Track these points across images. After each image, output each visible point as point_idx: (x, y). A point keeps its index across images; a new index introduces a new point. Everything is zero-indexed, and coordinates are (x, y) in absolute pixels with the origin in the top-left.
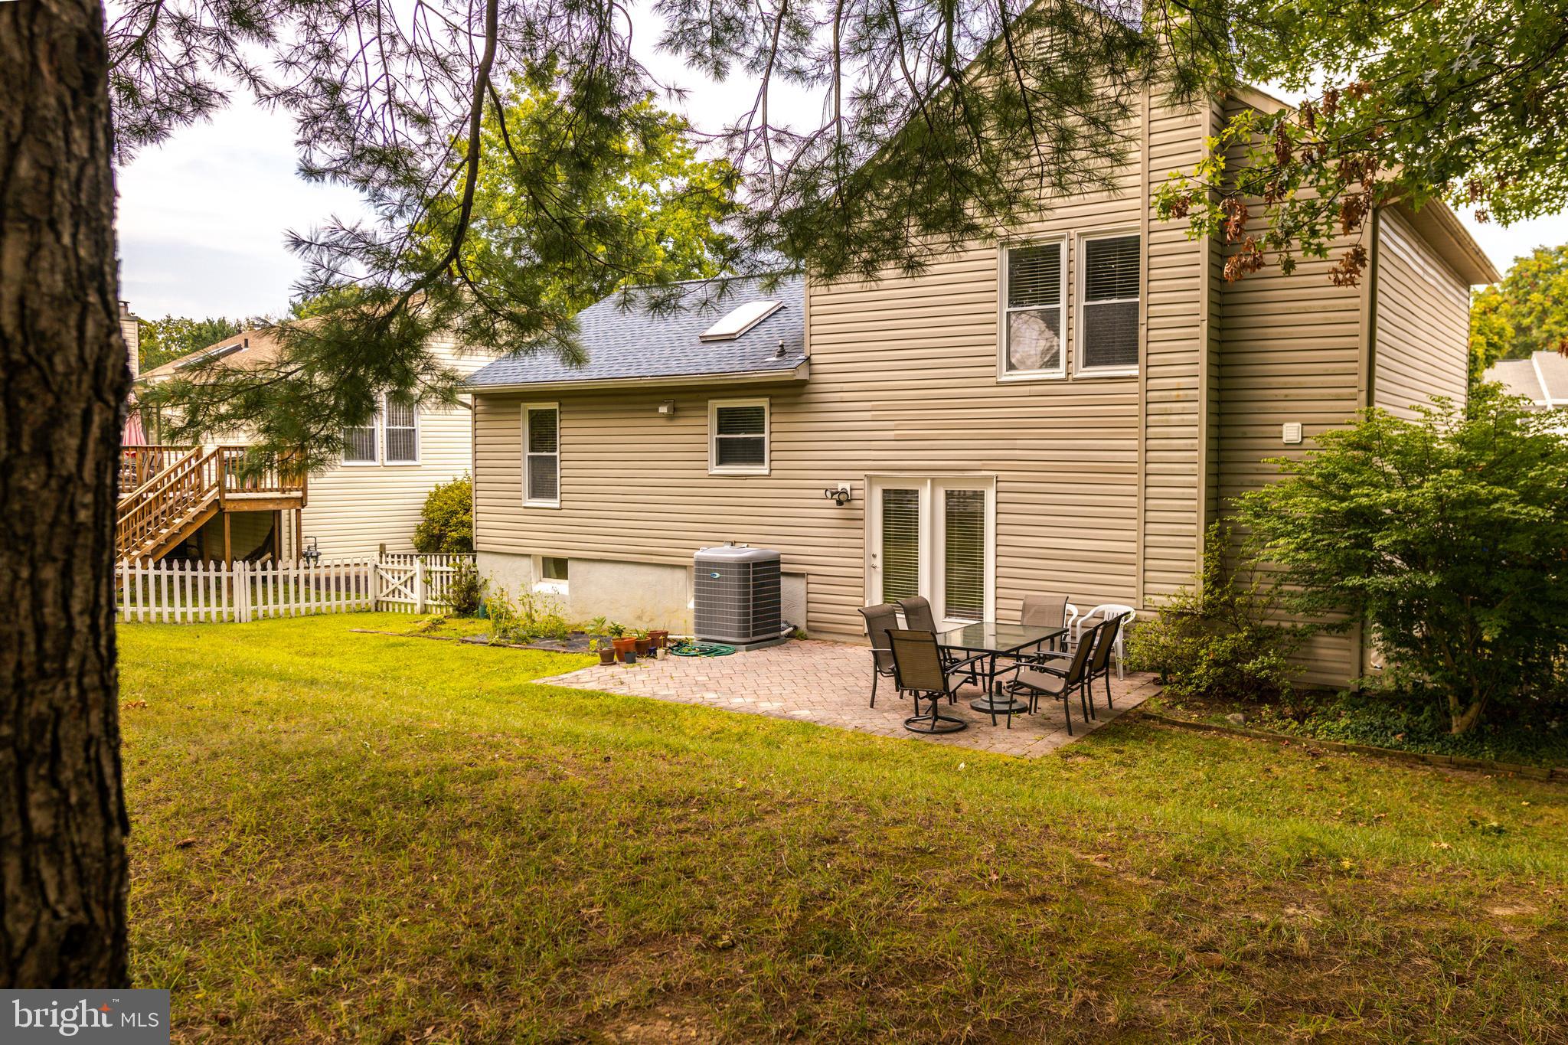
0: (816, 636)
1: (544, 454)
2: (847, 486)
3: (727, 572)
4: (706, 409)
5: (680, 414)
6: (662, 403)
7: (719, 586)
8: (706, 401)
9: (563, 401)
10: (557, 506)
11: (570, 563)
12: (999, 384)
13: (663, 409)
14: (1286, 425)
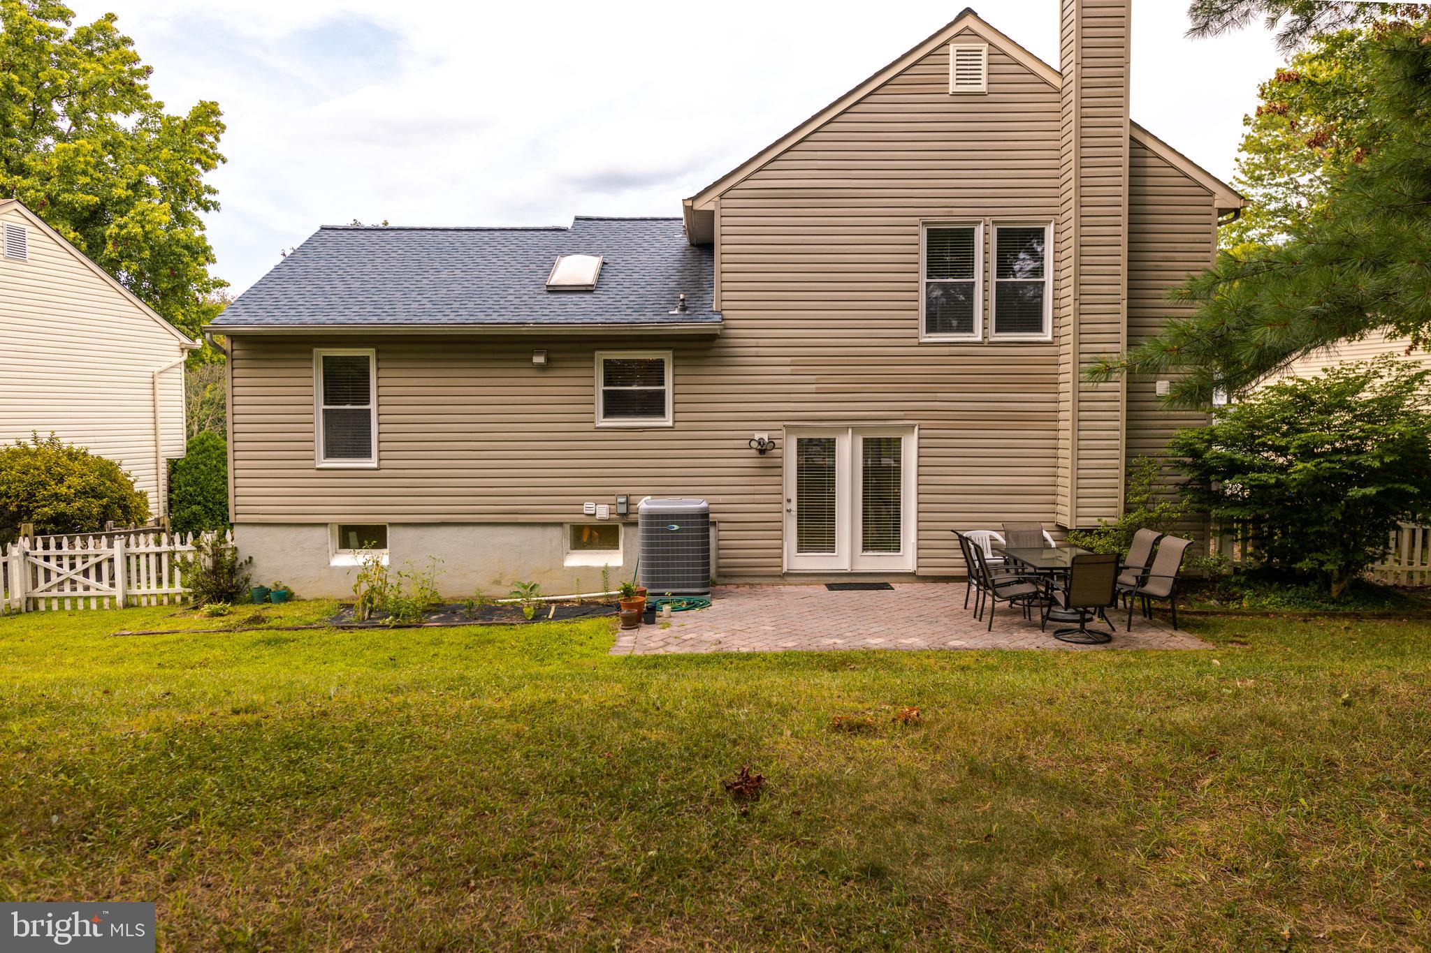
0: (727, 581)
1: (348, 407)
2: (765, 436)
3: (687, 524)
4: (592, 359)
5: (555, 364)
6: (539, 353)
7: (678, 538)
8: (593, 351)
9: (381, 347)
10: (375, 465)
11: (389, 530)
12: (921, 345)
13: (539, 359)
14: (1158, 383)
